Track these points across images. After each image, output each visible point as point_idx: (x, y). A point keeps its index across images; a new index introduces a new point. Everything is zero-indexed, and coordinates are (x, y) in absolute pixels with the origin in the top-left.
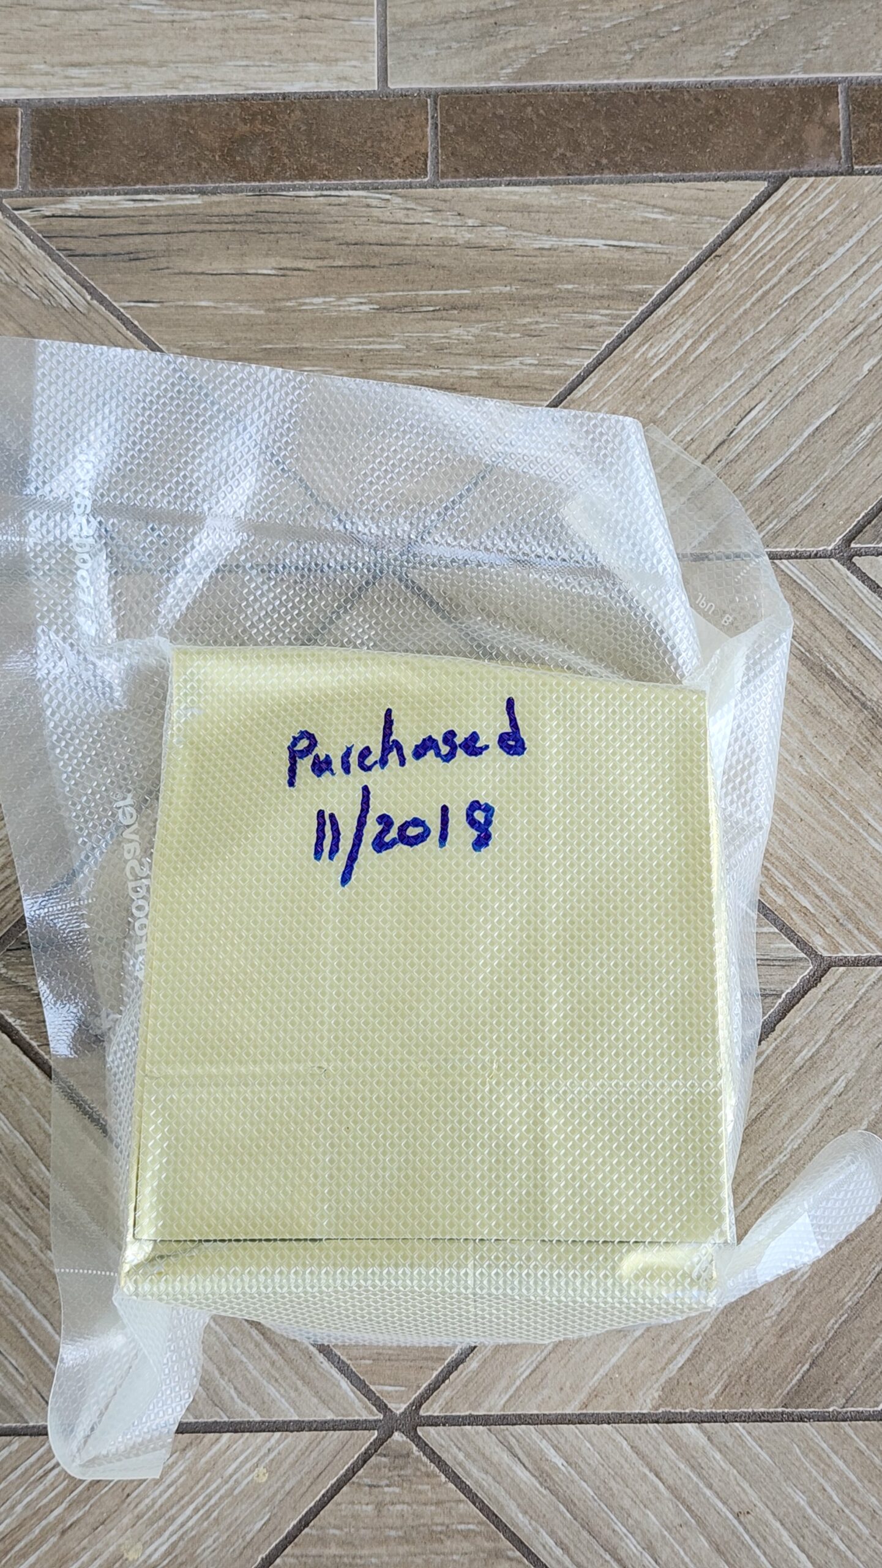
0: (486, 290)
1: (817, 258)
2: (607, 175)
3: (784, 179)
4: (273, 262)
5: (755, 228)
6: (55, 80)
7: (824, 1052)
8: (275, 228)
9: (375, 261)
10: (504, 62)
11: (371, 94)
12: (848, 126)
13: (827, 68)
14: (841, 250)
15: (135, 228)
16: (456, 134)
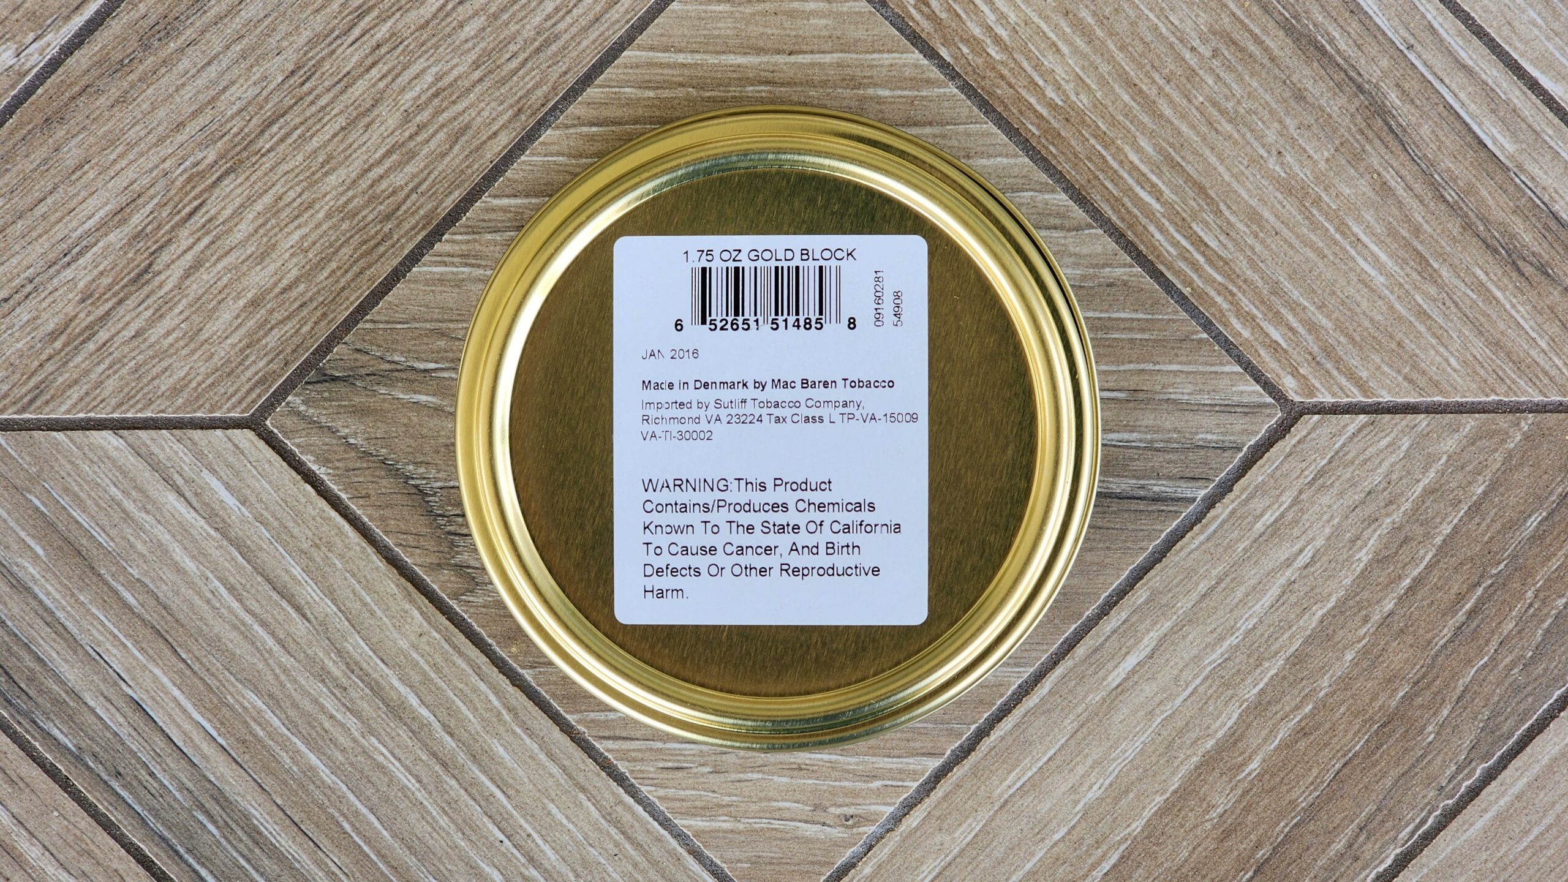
7: (1290, 516)
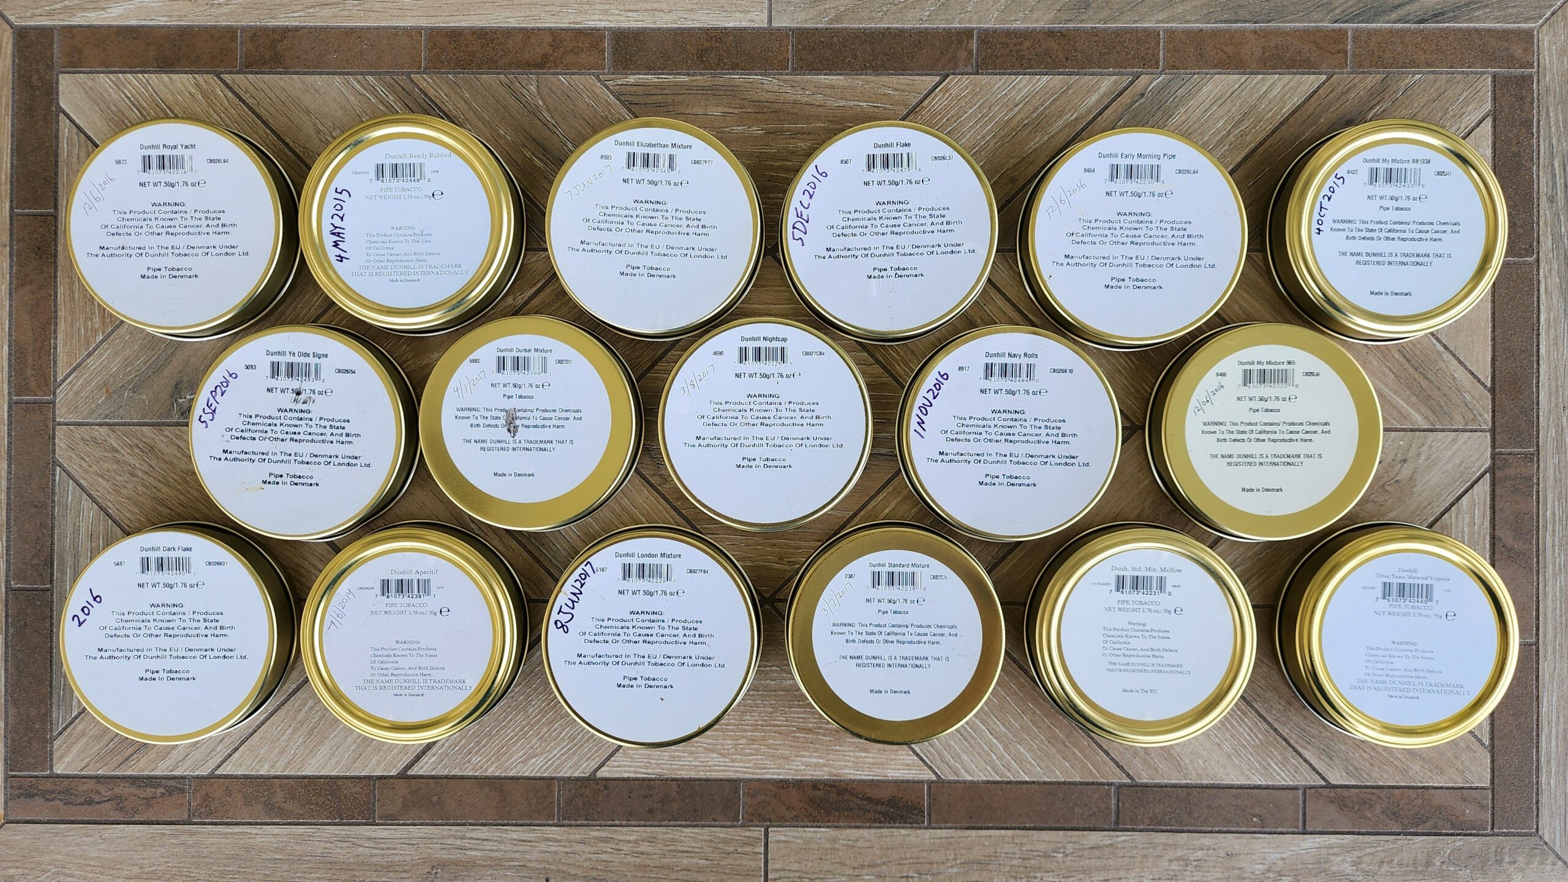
0: (813, 125)
1: (960, 114)
2: (869, 71)
3: (948, 76)
4: (720, 109)
5: (933, 99)
6: (622, 18)
8: (721, 93)
9: (765, 110)
10: (824, 15)
11: (764, 29)
12: (978, 51)
13: (970, 22)
14: (971, 111)
15: (659, 92)
16: (803, 50)
